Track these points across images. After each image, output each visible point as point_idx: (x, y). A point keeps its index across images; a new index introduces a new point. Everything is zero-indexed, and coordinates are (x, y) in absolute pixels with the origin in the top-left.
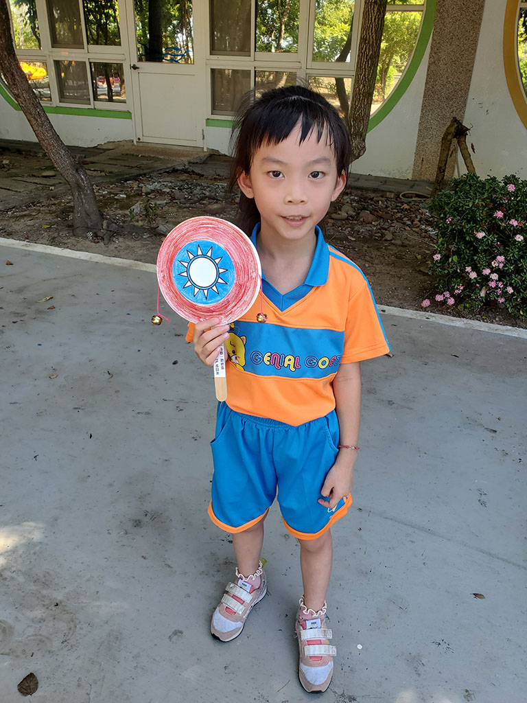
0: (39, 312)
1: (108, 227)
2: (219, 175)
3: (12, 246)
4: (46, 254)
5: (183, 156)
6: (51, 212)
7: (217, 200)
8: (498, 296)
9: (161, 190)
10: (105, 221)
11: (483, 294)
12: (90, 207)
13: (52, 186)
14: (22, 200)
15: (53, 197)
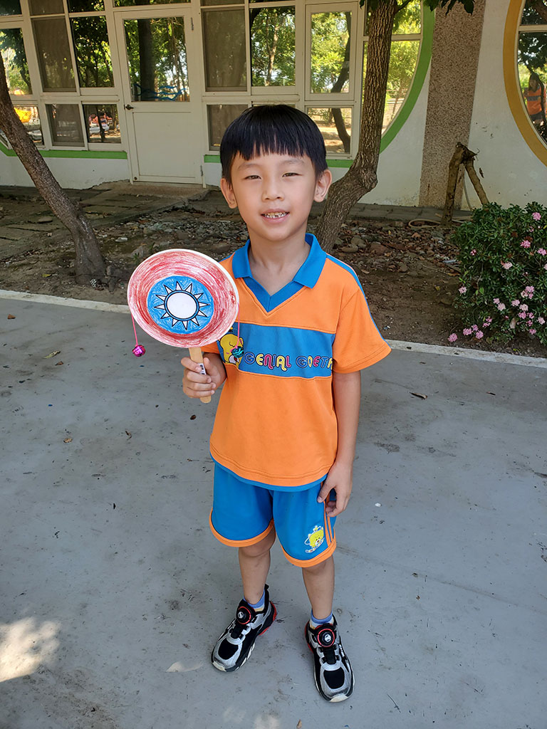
0: (47, 369)
1: (112, 273)
2: (220, 212)
3: (12, 298)
4: (49, 304)
5: (183, 193)
6: (50, 260)
7: (222, 238)
8: (529, 328)
9: (163, 231)
10: (109, 267)
11: (512, 326)
12: (91, 252)
13: (50, 232)
14: (20, 249)
15: (51, 244)
